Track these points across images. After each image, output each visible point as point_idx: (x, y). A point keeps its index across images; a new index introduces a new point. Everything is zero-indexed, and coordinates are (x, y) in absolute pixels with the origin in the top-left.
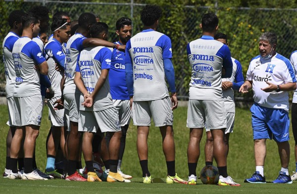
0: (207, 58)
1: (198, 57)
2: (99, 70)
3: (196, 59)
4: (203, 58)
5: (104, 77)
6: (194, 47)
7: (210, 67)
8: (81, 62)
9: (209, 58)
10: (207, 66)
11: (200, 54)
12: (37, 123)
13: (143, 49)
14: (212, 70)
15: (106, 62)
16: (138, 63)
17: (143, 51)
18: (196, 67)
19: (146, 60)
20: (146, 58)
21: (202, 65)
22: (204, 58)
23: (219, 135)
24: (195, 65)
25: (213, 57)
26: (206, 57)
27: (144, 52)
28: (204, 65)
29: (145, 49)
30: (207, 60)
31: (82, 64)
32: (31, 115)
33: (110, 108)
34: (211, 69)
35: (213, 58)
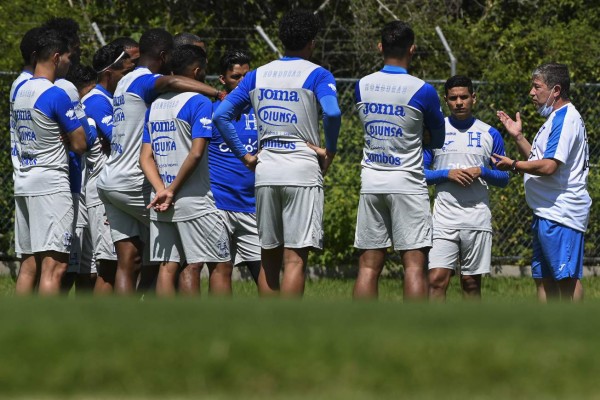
0: (392, 109)
1: (373, 107)
2: (187, 139)
3: (369, 113)
4: (383, 111)
5: (197, 154)
6: (367, 89)
7: (397, 128)
8: (152, 123)
9: (394, 110)
10: (391, 126)
11: (377, 102)
12: (64, 248)
13: (279, 94)
14: (401, 135)
15: (202, 124)
16: (267, 121)
17: (278, 97)
18: (371, 127)
19: (283, 115)
20: (283, 111)
21: (381, 124)
22: (385, 109)
23: (415, 262)
24: (368, 123)
25: (402, 107)
26: (389, 109)
27: (281, 99)
28: (385, 125)
29: (282, 93)
30: (391, 113)
31: (154, 128)
32: (52, 232)
33: (207, 214)
34: (399, 132)
35: (402, 111)
